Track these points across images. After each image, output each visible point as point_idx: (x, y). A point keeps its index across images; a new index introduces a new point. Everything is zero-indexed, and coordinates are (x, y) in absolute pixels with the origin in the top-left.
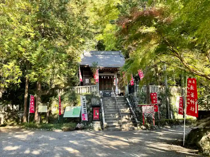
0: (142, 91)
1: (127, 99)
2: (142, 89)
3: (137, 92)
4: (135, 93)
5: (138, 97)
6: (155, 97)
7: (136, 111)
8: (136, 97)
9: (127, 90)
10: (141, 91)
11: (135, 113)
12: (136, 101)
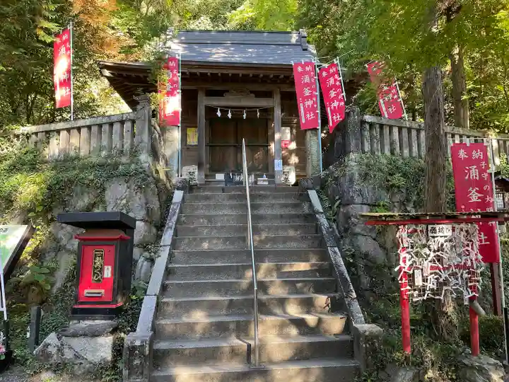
0: (392, 153)
1: (313, 195)
2: (392, 143)
3: (364, 152)
4: (352, 156)
5: (365, 177)
6: (479, 168)
7: (353, 256)
8: (357, 176)
9: (315, 158)
10: (387, 152)
11: (348, 265)
12: (358, 200)
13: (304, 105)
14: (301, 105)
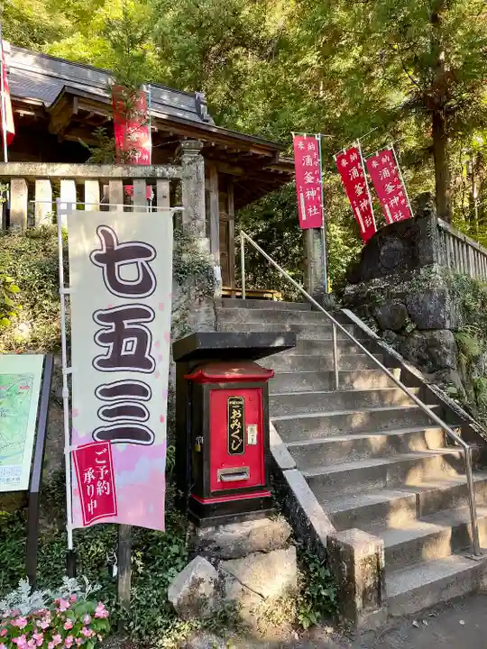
4: (437, 267)
8: (448, 294)
9: (318, 266)
12: (448, 323)
13: (305, 195)
14: (302, 194)
